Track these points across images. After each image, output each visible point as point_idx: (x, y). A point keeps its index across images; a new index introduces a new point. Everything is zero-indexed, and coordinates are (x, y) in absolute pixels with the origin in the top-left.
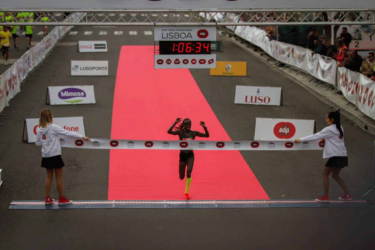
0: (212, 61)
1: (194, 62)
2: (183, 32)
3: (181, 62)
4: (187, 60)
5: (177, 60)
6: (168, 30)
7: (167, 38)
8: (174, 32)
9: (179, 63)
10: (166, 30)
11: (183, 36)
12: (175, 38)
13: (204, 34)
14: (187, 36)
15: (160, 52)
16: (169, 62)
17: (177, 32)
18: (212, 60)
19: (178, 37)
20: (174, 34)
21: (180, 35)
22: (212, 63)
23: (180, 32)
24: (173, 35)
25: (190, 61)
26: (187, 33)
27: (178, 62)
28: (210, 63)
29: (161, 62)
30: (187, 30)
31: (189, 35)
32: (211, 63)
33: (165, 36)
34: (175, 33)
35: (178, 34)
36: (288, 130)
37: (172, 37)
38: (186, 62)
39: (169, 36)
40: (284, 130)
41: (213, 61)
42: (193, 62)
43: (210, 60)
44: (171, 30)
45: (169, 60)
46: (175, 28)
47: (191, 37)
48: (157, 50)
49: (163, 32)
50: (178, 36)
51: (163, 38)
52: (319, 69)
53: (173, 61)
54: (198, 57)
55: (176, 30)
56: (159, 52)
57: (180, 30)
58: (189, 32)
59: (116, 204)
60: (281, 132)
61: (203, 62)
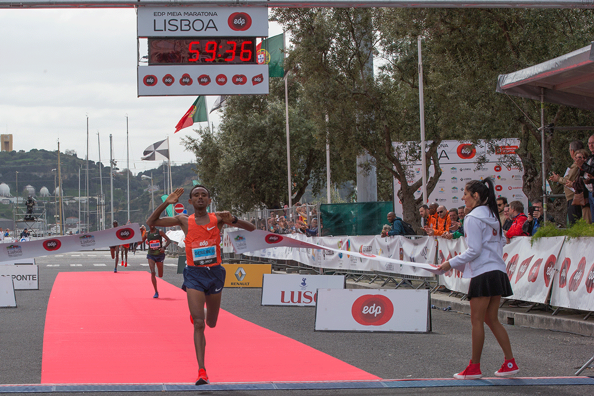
0: (259, 80)
1: (223, 80)
2: (199, 17)
3: (195, 81)
4: (207, 77)
5: (186, 76)
6: (166, 14)
7: (165, 30)
8: (179, 18)
9: (190, 83)
10: (162, 14)
11: (198, 25)
12: (181, 30)
13: (242, 22)
14: (207, 27)
15: (149, 62)
16: (170, 80)
17: (186, 17)
18: (261, 76)
19: (188, 28)
20: (179, 21)
21: (191, 25)
22: (260, 82)
23: (192, 19)
24: (178, 24)
25: (213, 79)
26: (206, 19)
27: (187, 80)
28: (255, 83)
29: (151, 81)
30: (206, 14)
31: (211, 25)
32: (258, 82)
33: (160, 26)
34: (181, 20)
35: (187, 23)
37: (176, 28)
38: (205, 80)
39: (168, 26)
41: (262, 79)
42: (219, 80)
43: (256, 77)
44: (173, 14)
45: (168, 76)
46: (182, 11)
47: (215, 27)
48: (144, 57)
49: (157, 18)
50: (188, 25)
51: (155, 30)
53: (177, 78)
54: (230, 70)
55: (182, 14)
56: (147, 60)
57: (191, 14)
58: (211, 17)
59: (57, 387)
61: (241, 80)
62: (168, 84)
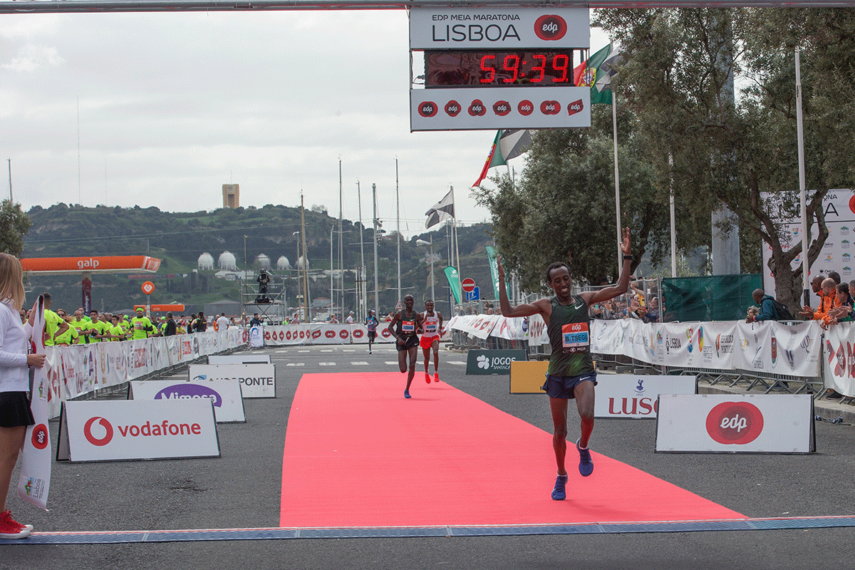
0: (577, 107)
1: (527, 108)
2: (494, 22)
3: (490, 110)
4: (507, 104)
5: (477, 103)
6: (450, 17)
7: (448, 40)
8: (467, 23)
9: (483, 112)
10: (444, 18)
11: (493, 33)
12: (470, 40)
13: (553, 28)
14: (506, 35)
15: (426, 84)
16: (455, 109)
17: (477, 22)
18: (580, 103)
19: (479, 36)
20: (467, 27)
21: (483, 33)
22: (579, 111)
23: (484, 24)
24: (466, 31)
25: (514, 107)
26: (504, 25)
27: (479, 109)
28: (571, 112)
29: (429, 109)
30: (505, 17)
31: (511, 32)
32: (575, 111)
33: (441, 34)
34: (470, 26)
35: (478, 29)
36: (743, 421)
37: (463, 37)
38: (504, 109)
39: (452, 35)
40: (734, 421)
41: (582, 107)
42: (523, 108)
43: (574, 104)
44: (458, 18)
45: (453, 103)
46: (471, 13)
47: (517, 35)
48: (419, 77)
49: (436, 23)
50: (480, 33)
51: (434, 40)
53: (465, 106)
54: (538, 95)
55: (472, 18)
56: (423, 81)
57: (483, 18)
58: (510, 22)
59: (302, 531)
60: (726, 427)
61: (552, 108)
62: (452, 114)
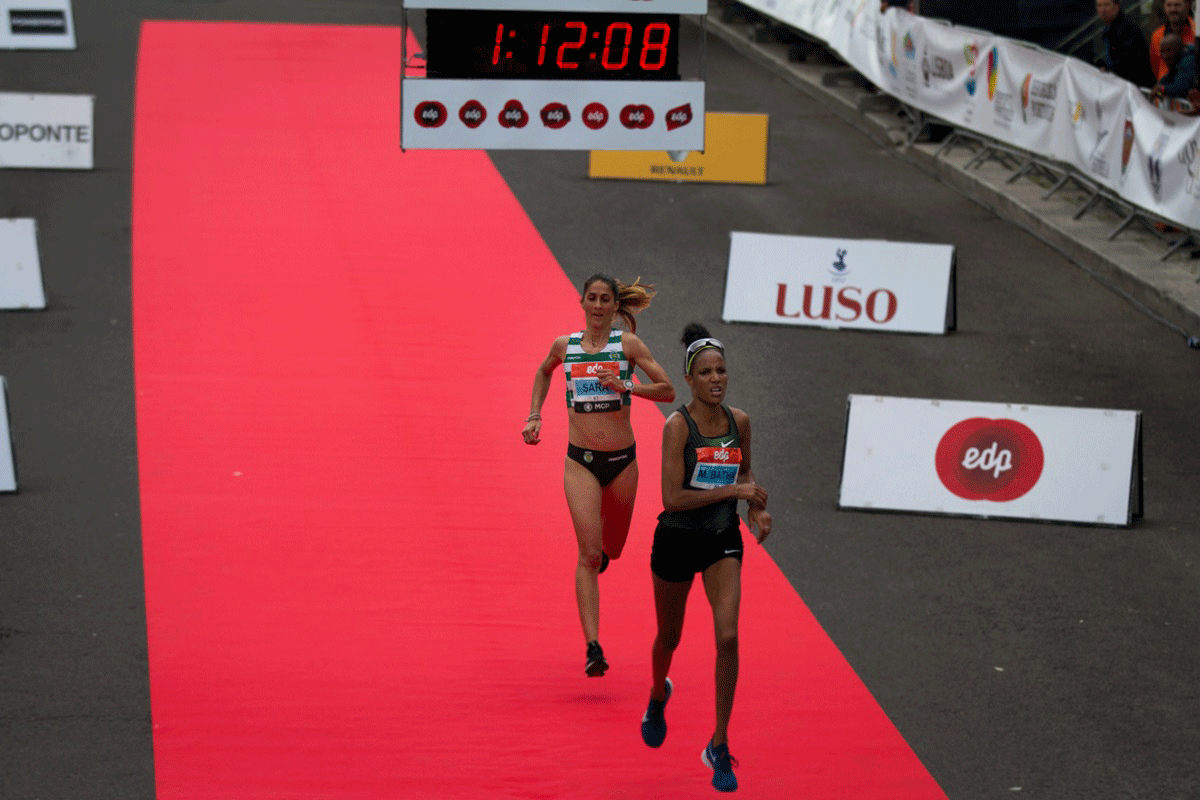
0: (682, 117)
1: (597, 116)
3: (535, 118)
4: (563, 109)
5: (513, 105)
9: (522, 122)
15: (429, 67)
16: (475, 115)
18: (686, 109)
22: (686, 122)
25: (576, 114)
27: (516, 116)
28: (672, 124)
29: (432, 115)
32: (677, 124)
36: (1005, 457)
38: (558, 116)
40: (988, 456)
41: (689, 117)
42: (591, 116)
43: (676, 111)
45: (473, 105)
48: (416, 56)
52: (1134, 155)
53: (494, 109)
56: (424, 63)
60: (974, 466)
61: (640, 117)
62: (472, 123)
